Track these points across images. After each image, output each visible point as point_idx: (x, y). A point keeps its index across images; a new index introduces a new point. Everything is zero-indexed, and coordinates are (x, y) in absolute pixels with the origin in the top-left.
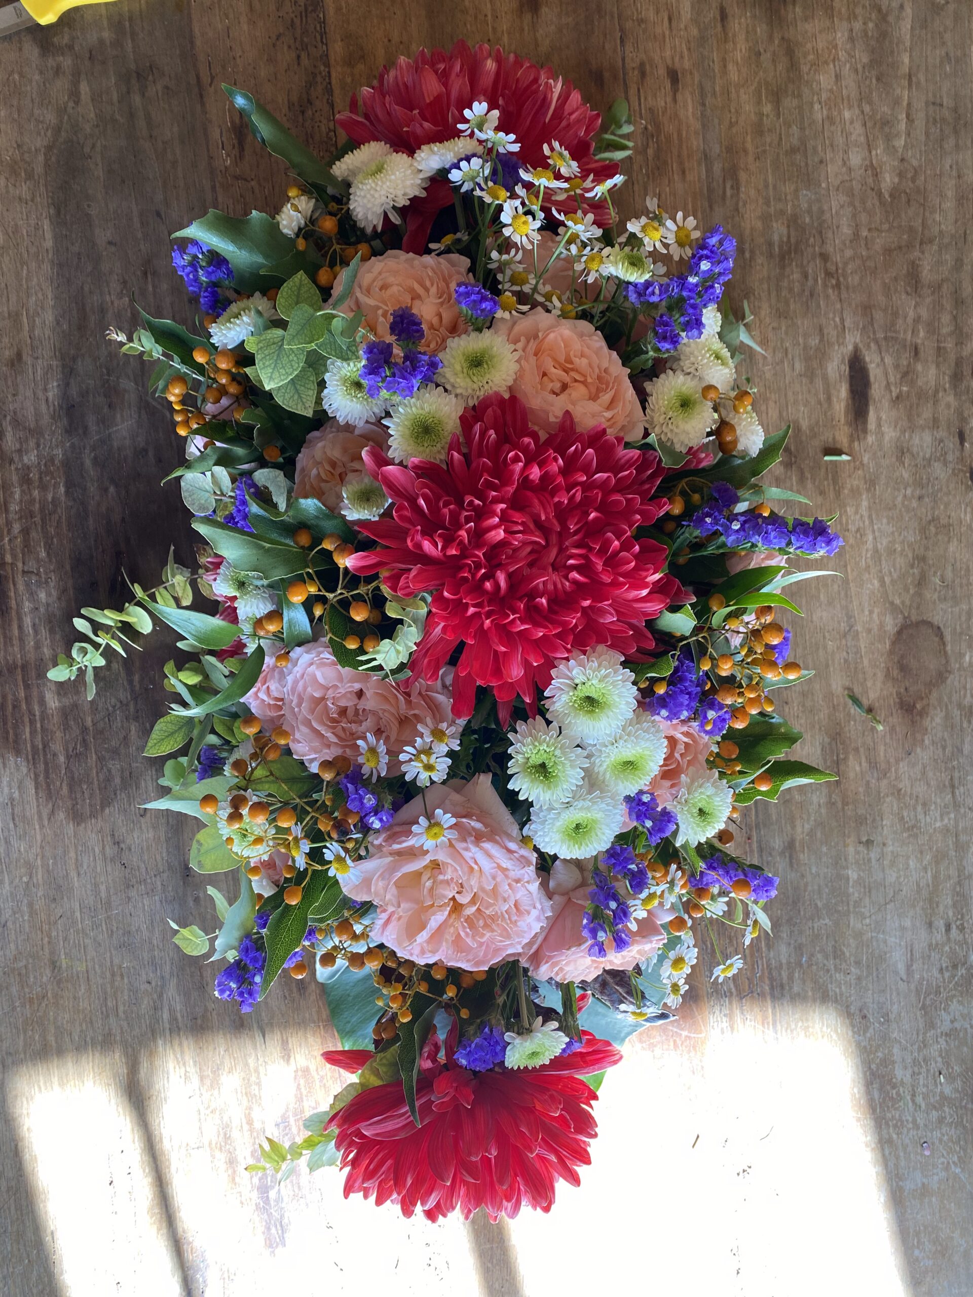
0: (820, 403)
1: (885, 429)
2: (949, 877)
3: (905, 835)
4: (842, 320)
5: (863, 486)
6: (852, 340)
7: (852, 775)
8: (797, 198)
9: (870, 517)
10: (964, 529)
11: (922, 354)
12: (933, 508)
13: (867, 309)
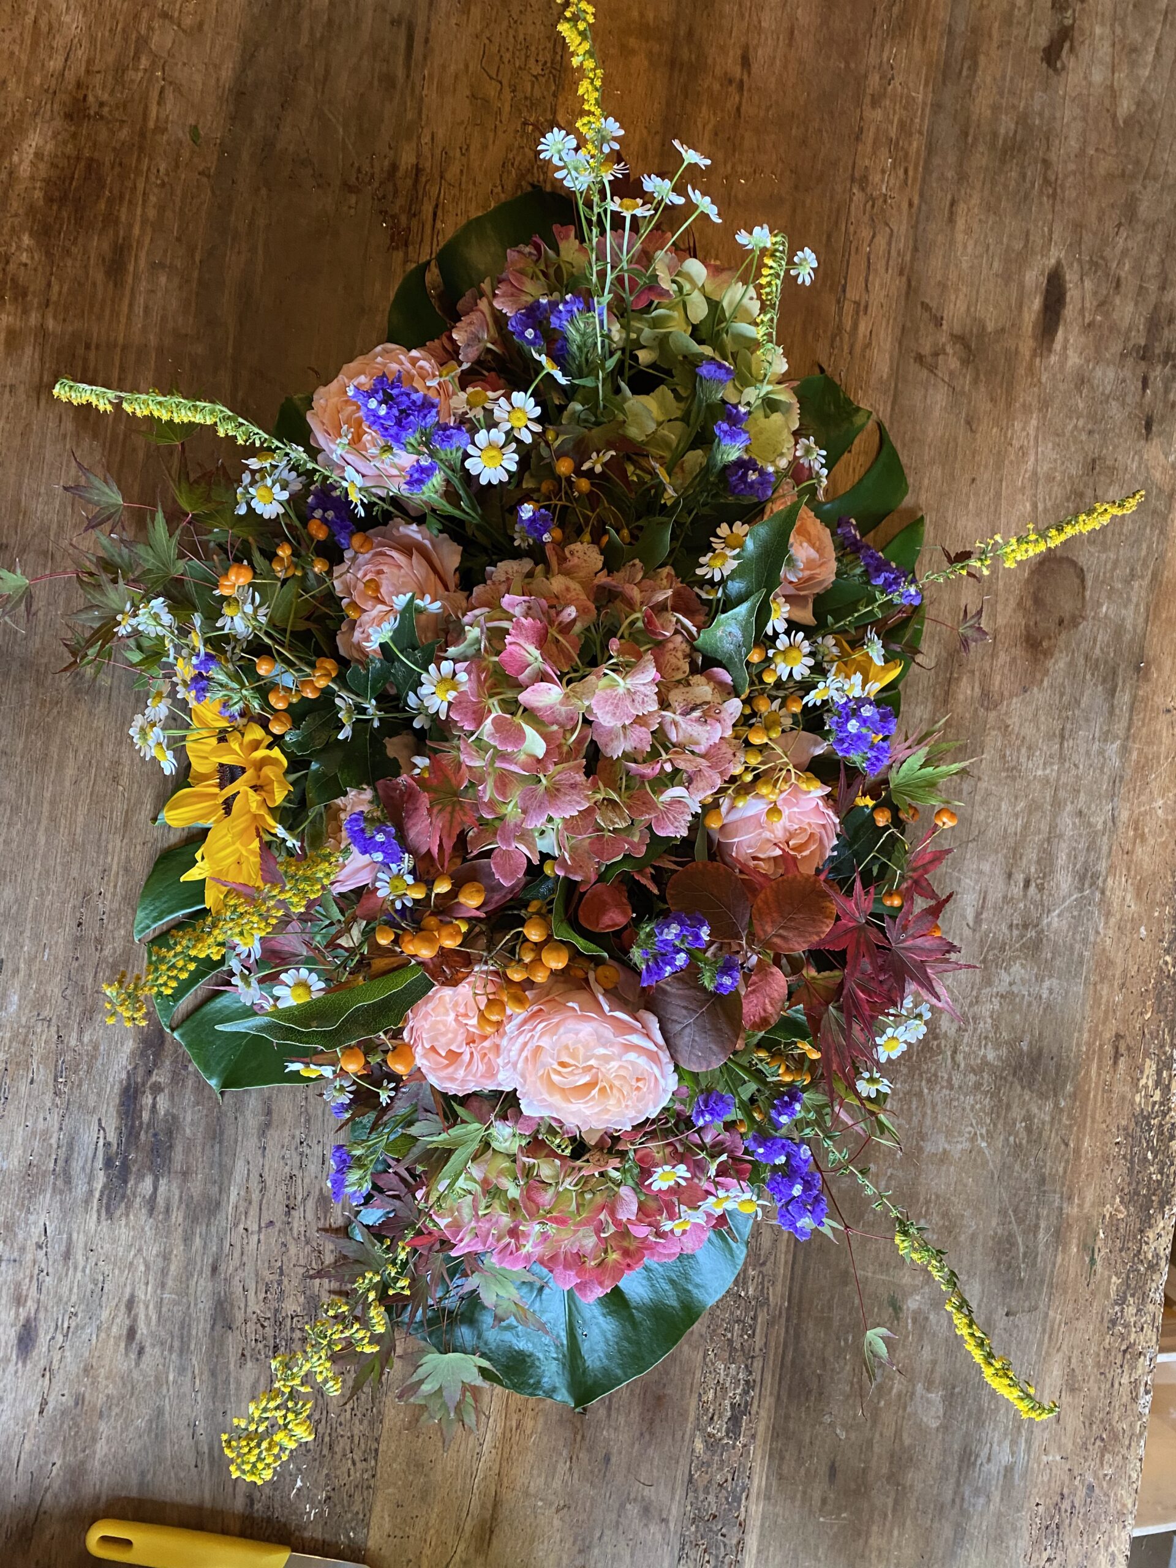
0: (1010, 307)
1: (1070, 352)
2: (1039, 831)
3: (1004, 774)
4: (1051, 232)
5: (1035, 403)
6: (1056, 254)
7: (961, 697)
8: (1032, 97)
9: (1036, 438)
10: (1128, 476)
11: (1123, 289)
12: (1101, 447)
13: (1078, 227)
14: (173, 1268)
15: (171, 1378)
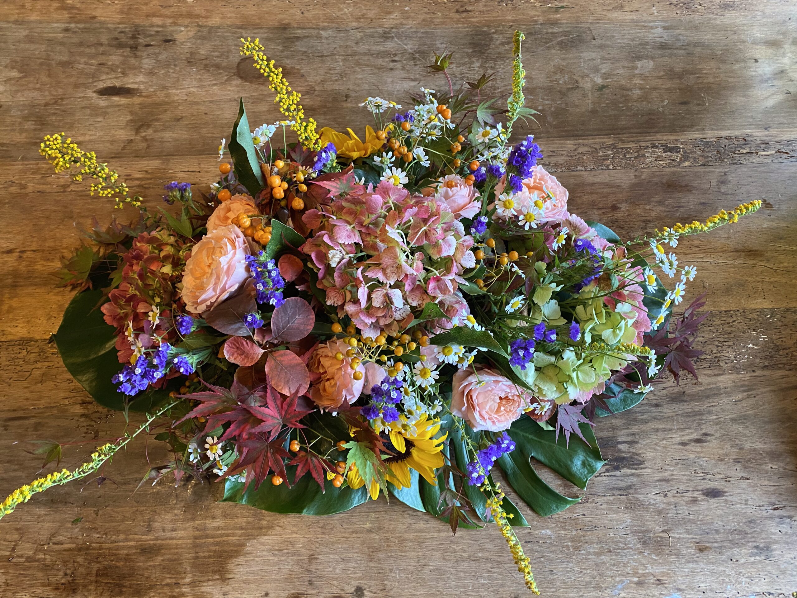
0: (119, 110)
1: (138, 80)
2: (368, 60)
3: (344, 79)
4: (80, 98)
5: (165, 92)
6: (90, 93)
7: (311, 103)
8: (14, 116)
9: (181, 89)
10: (194, 46)
11: (104, 62)
12: (182, 60)
13: (76, 86)
14: (661, 426)
15: (715, 417)
